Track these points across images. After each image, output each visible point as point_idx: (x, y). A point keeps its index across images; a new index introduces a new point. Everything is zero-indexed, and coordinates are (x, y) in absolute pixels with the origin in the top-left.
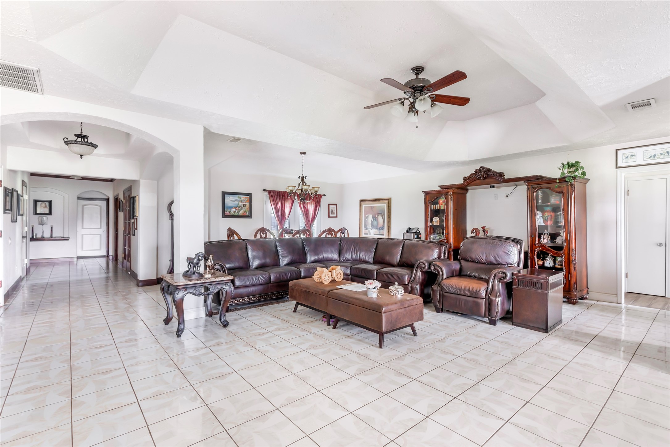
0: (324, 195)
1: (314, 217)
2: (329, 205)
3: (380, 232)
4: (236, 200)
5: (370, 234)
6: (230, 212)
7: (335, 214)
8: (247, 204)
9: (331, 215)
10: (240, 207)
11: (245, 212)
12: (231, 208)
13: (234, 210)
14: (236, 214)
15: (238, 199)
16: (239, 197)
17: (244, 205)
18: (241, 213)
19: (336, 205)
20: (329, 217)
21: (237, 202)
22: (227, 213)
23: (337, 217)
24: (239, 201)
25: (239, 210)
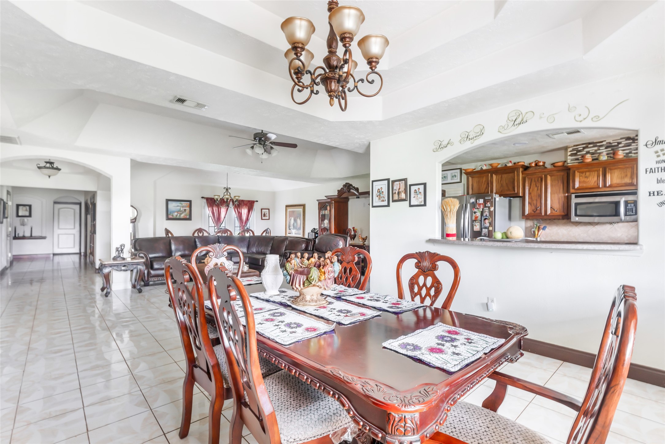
0: (257, 201)
1: (247, 219)
2: (262, 209)
3: (298, 232)
4: (178, 206)
5: (292, 234)
6: (173, 215)
7: (267, 216)
8: (188, 209)
9: (263, 218)
10: (181, 211)
11: (186, 215)
12: (174, 212)
13: (176, 214)
14: (178, 217)
15: (180, 205)
16: (180, 203)
17: (185, 210)
18: (182, 216)
19: (269, 209)
20: (262, 219)
21: (179, 208)
22: (170, 216)
23: (269, 219)
24: (181, 207)
25: (181, 214)
